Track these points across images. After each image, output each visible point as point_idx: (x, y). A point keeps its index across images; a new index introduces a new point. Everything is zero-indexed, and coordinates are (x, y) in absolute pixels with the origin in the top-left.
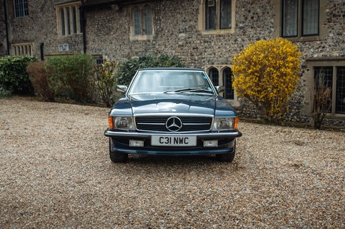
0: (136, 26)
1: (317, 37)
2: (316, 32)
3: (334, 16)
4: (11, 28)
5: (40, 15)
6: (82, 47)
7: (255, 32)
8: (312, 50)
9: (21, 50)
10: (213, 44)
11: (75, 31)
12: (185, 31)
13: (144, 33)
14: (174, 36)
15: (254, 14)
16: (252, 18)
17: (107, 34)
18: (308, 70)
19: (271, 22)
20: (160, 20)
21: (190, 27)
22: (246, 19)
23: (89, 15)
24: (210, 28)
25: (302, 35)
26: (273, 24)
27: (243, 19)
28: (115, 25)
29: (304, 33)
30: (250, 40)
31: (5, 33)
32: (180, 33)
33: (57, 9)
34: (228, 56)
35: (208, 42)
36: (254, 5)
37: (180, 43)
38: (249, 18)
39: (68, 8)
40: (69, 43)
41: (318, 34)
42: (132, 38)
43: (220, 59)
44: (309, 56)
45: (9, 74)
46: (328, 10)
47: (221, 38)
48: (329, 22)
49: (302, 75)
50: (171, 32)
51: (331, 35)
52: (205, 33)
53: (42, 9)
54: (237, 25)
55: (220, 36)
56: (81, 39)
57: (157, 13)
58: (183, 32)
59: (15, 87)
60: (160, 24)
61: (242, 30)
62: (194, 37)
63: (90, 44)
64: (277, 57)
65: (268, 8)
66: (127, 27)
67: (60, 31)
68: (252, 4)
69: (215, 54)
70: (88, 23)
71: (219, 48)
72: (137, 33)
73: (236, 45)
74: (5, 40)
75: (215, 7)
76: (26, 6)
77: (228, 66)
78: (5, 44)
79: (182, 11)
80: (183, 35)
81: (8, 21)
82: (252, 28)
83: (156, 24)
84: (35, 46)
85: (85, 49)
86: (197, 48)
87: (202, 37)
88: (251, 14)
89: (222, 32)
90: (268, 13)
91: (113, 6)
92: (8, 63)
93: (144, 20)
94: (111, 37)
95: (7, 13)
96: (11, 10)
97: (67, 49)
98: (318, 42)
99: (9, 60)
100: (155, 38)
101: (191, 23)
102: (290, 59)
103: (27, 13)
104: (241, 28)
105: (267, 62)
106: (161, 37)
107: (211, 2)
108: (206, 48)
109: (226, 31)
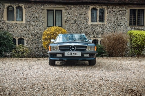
3: (68, 21)
7: (35, 23)
10: (13, 27)
15: (34, 16)
16: (34, 18)
19: (43, 20)
22: (31, 18)
26: (44, 21)
27: (29, 18)
30: (33, 27)
34: (21, 33)
35: (9, 26)
36: (34, 13)
41: (62, 27)
43: (17, 34)
46: (65, 18)
47: (17, 25)
48: (66, 22)
51: (67, 27)
54: (26, 20)
55: (17, 24)
61: (28, 22)
65: (41, 14)
69: (14, 32)
71: (16, 29)
73: (26, 28)
75: (13, 11)
77: (22, 37)
82: (34, 22)
86: (3, 29)
87: (6, 24)
89: (18, 22)
90: (41, 17)
104: (28, 21)
107: (11, 9)
108: (8, 29)
109: (21, 22)
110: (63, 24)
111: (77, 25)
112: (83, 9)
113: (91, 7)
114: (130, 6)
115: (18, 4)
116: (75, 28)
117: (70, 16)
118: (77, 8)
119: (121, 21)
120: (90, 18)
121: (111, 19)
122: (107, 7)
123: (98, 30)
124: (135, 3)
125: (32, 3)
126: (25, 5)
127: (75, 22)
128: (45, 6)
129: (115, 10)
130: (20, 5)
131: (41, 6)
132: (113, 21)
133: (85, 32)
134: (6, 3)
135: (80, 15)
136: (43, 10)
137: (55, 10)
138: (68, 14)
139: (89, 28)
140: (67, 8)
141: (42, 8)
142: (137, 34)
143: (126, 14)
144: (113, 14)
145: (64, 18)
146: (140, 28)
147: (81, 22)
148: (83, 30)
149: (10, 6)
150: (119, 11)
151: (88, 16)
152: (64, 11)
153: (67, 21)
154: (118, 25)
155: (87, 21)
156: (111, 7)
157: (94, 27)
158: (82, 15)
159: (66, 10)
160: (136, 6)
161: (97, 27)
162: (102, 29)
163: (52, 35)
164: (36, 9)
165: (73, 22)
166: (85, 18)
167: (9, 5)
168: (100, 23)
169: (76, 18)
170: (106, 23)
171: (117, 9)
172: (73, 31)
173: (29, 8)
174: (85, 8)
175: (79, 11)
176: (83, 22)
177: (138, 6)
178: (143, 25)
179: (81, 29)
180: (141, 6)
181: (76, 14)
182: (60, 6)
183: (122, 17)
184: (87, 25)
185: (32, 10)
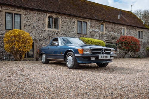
48: (25, 27)
51: (26, 31)
110: (22, 27)
111: (36, 30)
112: (41, 15)
113: (48, 15)
114: (78, 18)
116: (33, 32)
117: (29, 21)
118: (36, 14)
119: (71, 29)
120: (47, 24)
121: (64, 27)
122: (61, 17)
123: (54, 36)
124: (81, 16)
127: (34, 27)
128: (3, 8)
129: (67, 20)
132: (65, 29)
133: (42, 37)
135: (38, 21)
136: (1, 11)
137: (14, 13)
138: (27, 19)
139: (46, 33)
140: (26, 13)
141: (1, 9)
142: (88, 41)
143: (75, 24)
144: (66, 23)
145: (23, 23)
146: (84, 36)
147: (39, 28)
148: (41, 35)
150: (70, 21)
151: (45, 23)
152: (23, 15)
153: (26, 25)
154: (69, 33)
155: (44, 27)
156: (64, 17)
157: (50, 33)
158: (40, 21)
159: (25, 15)
160: (81, 19)
161: (53, 33)
162: (57, 35)
163: (17, 37)
165: (32, 26)
166: (43, 24)
168: (55, 30)
169: (34, 24)
170: (60, 30)
171: (69, 19)
172: (31, 35)
174: (43, 15)
175: (37, 17)
176: (40, 28)
177: (83, 19)
178: (86, 34)
179: (39, 33)
180: (85, 19)
181: (35, 19)
182: (19, 10)
183: (72, 27)
184: (44, 31)
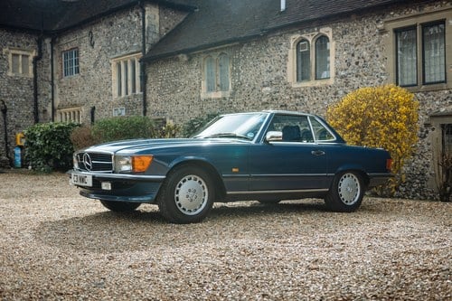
0: (208, 80)
1: (444, 85)
2: (443, 79)
4: (57, 91)
5: (93, 72)
6: (141, 109)
7: (360, 81)
8: (437, 102)
9: (68, 116)
10: (306, 99)
11: (134, 90)
12: (270, 84)
13: (219, 89)
14: (256, 91)
15: (359, 58)
16: (357, 63)
17: (173, 92)
18: (433, 129)
19: (382, 68)
20: (240, 72)
21: (277, 78)
22: (349, 65)
23: (151, 69)
24: (303, 79)
25: (424, 83)
26: (384, 70)
27: (344, 65)
28: (183, 80)
29: (427, 81)
31: (50, 96)
32: (264, 86)
33: (114, 64)
35: (299, 97)
36: (359, 47)
37: (265, 100)
38: (353, 64)
39: (126, 63)
40: (126, 106)
41: (445, 82)
42: (203, 96)
44: (434, 110)
45: (49, 144)
47: (317, 91)
49: (425, 137)
50: (252, 86)
52: (295, 85)
53: (95, 64)
54: (337, 74)
55: (315, 88)
56: (141, 100)
57: (235, 63)
58: (268, 86)
59: (56, 161)
60: (239, 76)
61: (343, 80)
62: (282, 90)
63: (151, 106)
64: (384, 107)
65: (377, 49)
66: (197, 82)
67: (115, 92)
68: (356, 46)
70: (150, 79)
71: (314, 104)
72: (210, 89)
74: (50, 105)
75: (309, 51)
76: (77, 62)
78: (49, 110)
79: (266, 58)
80: (268, 89)
81: (55, 82)
82: (357, 76)
83: (234, 77)
84: (84, 111)
85: (145, 112)
86: (286, 106)
87: (292, 91)
88: (356, 58)
89: (318, 83)
90: (377, 56)
91: (180, 56)
92: (50, 130)
93: (218, 73)
94: (177, 96)
95: (55, 72)
96: (59, 69)
97: (124, 114)
98: (446, 92)
99: (51, 127)
100: (233, 94)
101: (279, 73)
102: (403, 109)
103: (77, 71)
104: (342, 77)
105: (371, 114)
106: (240, 93)
107: (304, 46)
108: (297, 105)
109: (324, 82)
110: (450, 70)
115: (318, 30)
125: (353, 17)
126: (334, 28)
128: (388, 18)
130: (323, 30)
131: (377, 22)
134: (293, 33)
136: (382, 32)
137: (421, 24)
141: (380, 26)
149: (303, 40)
152: (451, 23)
164: (363, 33)
167: (298, 36)
173: (345, 36)
182: (437, 7)
185: (353, 40)
